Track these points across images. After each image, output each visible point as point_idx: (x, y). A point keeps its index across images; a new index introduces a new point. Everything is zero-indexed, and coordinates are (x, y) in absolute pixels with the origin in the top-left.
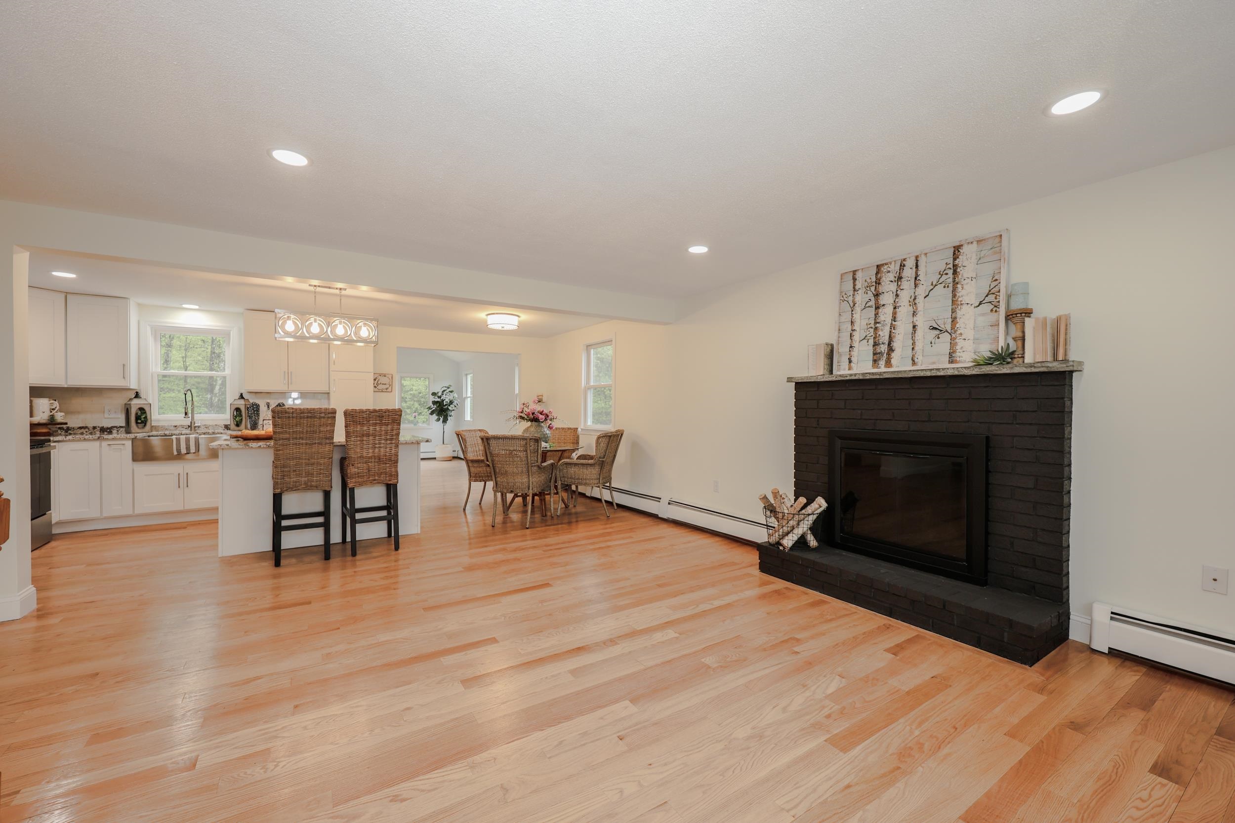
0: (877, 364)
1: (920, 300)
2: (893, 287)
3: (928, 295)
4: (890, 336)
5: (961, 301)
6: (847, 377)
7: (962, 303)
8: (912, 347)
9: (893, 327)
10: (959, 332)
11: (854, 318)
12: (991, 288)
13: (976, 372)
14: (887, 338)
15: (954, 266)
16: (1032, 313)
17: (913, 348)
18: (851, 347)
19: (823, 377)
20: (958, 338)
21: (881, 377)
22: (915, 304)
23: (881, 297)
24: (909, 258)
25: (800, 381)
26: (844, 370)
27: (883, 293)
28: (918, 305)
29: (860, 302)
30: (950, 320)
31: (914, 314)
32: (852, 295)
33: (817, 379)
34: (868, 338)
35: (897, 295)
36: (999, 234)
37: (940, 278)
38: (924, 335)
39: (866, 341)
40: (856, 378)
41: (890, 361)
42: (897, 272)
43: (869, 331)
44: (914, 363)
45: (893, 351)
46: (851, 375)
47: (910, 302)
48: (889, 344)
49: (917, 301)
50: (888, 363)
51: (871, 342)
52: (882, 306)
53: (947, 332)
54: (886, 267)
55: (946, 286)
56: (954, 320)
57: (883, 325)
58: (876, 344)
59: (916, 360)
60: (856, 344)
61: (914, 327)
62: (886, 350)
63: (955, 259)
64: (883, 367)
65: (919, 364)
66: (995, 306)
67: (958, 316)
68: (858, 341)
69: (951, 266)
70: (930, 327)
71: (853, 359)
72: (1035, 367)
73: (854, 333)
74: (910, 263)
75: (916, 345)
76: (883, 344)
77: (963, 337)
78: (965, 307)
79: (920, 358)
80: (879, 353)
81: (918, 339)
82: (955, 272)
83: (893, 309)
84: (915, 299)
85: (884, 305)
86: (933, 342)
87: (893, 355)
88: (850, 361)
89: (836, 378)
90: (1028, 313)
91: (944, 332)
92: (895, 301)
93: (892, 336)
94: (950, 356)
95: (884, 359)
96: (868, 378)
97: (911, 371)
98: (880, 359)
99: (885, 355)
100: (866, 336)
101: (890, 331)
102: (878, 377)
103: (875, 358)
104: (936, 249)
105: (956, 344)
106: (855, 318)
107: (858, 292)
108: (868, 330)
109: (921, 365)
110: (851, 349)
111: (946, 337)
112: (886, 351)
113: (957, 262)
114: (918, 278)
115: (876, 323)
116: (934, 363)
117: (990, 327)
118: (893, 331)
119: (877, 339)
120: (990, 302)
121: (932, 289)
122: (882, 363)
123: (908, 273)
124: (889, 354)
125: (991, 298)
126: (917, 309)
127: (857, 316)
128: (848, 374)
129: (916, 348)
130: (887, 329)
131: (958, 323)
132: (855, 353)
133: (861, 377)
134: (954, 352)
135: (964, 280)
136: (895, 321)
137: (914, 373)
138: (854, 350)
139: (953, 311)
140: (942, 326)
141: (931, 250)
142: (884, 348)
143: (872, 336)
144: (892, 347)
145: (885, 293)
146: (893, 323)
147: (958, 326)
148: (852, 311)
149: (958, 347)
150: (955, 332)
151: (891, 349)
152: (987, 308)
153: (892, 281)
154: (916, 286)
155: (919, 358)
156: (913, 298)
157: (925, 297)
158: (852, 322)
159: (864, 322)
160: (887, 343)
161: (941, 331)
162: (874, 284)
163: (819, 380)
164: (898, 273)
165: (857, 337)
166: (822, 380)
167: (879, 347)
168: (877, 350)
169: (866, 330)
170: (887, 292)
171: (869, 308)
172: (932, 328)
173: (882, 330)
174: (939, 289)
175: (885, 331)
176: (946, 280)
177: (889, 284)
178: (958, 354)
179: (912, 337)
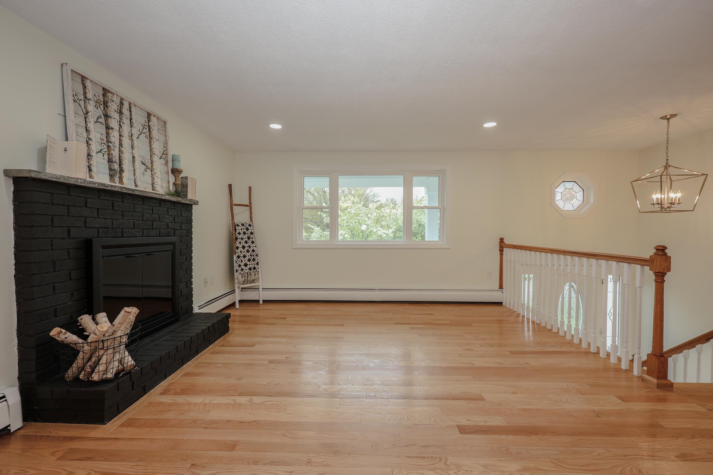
0: (112, 179)
1: (135, 138)
2: (117, 116)
3: (138, 138)
5: (154, 151)
7: (154, 153)
8: (134, 172)
9: (121, 151)
10: (155, 171)
12: (164, 150)
14: (118, 158)
15: (149, 126)
17: (134, 174)
18: (89, 155)
19: (85, 182)
20: (155, 175)
22: (132, 140)
23: (109, 120)
24: (126, 100)
27: (111, 117)
28: (134, 142)
29: (92, 113)
30: (150, 162)
31: (132, 147)
32: (83, 100)
33: (77, 182)
34: (104, 152)
35: (120, 125)
36: (165, 121)
37: (143, 129)
38: (139, 166)
39: (102, 154)
41: (122, 180)
42: (118, 105)
43: (104, 146)
44: (136, 185)
45: (124, 171)
47: (129, 136)
48: (120, 165)
49: (133, 138)
51: (106, 157)
52: (111, 128)
53: (150, 169)
54: (110, 95)
55: (147, 136)
56: (152, 162)
57: (114, 147)
58: (109, 161)
59: (137, 183)
60: (93, 154)
61: (133, 157)
62: (118, 168)
63: (149, 121)
64: (118, 183)
65: (139, 187)
66: (166, 162)
67: (154, 161)
68: (95, 152)
69: (147, 124)
71: (92, 168)
73: (90, 142)
74: (126, 105)
76: (115, 162)
77: (157, 175)
78: (155, 156)
79: (139, 182)
81: (137, 167)
82: (149, 130)
83: (119, 136)
84: (132, 136)
86: (144, 174)
87: (123, 175)
88: (90, 170)
90: (180, 172)
91: (148, 168)
92: (120, 130)
93: (121, 159)
94: (153, 186)
95: (118, 176)
98: (115, 175)
99: (118, 173)
100: (101, 150)
101: (119, 154)
103: (111, 173)
104: (139, 106)
105: (154, 179)
106: (89, 127)
108: (103, 145)
110: (89, 157)
112: (118, 170)
113: (150, 123)
114: (132, 121)
115: (108, 141)
116: (146, 188)
117: (165, 173)
118: (122, 155)
119: (111, 156)
120: (164, 159)
121: (140, 135)
122: (117, 179)
123: (125, 112)
124: (120, 173)
125: (164, 156)
126: (134, 144)
127: (91, 126)
129: (136, 174)
130: (117, 150)
131: (154, 165)
132: (94, 162)
134: (154, 183)
135: (154, 138)
136: (122, 147)
138: (92, 159)
139: (151, 156)
140: (147, 164)
141: (137, 104)
142: (116, 167)
143: (106, 152)
144: (122, 168)
147: (154, 167)
148: (85, 118)
149: (155, 181)
150: (153, 170)
151: (121, 171)
152: (163, 161)
153: (116, 111)
154: (131, 126)
155: (139, 184)
156: (130, 134)
159: (99, 136)
160: (118, 163)
161: (147, 167)
162: (102, 103)
164: (119, 107)
165: (95, 147)
167: (113, 164)
168: (112, 166)
169: (100, 144)
170: (113, 118)
171: (100, 124)
172: (142, 162)
173: (114, 151)
174: (143, 135)
175: (116, 152)
176: (146, 132)
177: (114, 112)
178: (155, 185)
179: (133, 165)
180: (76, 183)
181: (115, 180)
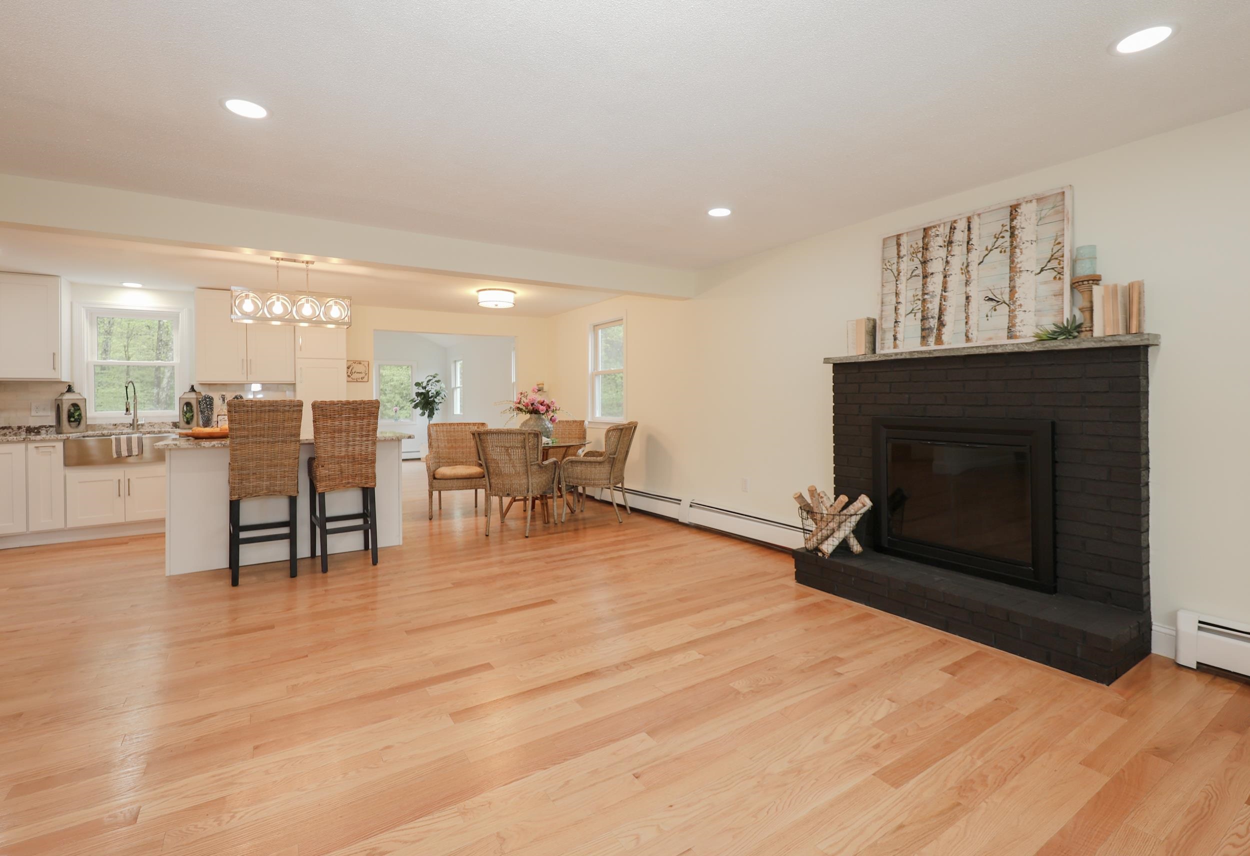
0: (925, 342)
1: (973, 267)
2: (943, 253)
3: (982, 262)
4: (940, 309)
5: (1020, 268)
6: (892, 356)
7: (1021, 270)
8: (966, 320)
9: (943, 298)
10: (1018, 303)
11: (899, 289)
12: (1054, 252)
13: (1039, 348)
14: (937, 311)
15: (1011, 228)
16: (1100, 280)
17: (967, 323)
18: (896, 322)
19: (865, 357)
20: (1018, 310)
21: (931, 356)
22: (968, 272)
23: (929, 264)
24: (961, 219)
25: (838, 362)
26: (889, 348)
27: (931, 260)
28: (972, 273)
29: (905, 270)
30: (1008, 290)
31: (967, 283)
32: (895, 262)
33: (858, 359)
34: (916, 311)
35: (947, 262)
36: (1060, 191)
37: (995, 242)
38: (978, 306)
39: (914, 314)
40: (903, 357)
41: (941, 338)
42: (947, 236)
43: (916, 304)
44: (968, 339)
45: (944, 326)
46: (896, 354)
47: (962, 269)
48: (940, 318)
49: (970, 269)
50: (939, 340)
51: (919, 316)
52: (931, 274)
53: (1005, 303)
54: (934, 230)
55: (1003, 250)
56: (1012, 290)
57: (933, 297)
58: (924, 319)
59: (970, 335)
60: (901, 319)
61: (967, 298)
62: (936, 324)
63: (1012, 220)
64: (932, 344)
65: (974, 340)
66: (1059, 273)
67: (1017, 285)
68: (904, 315)
69: (1008, 228)
70: (986, 297)
71: (898, 336)
72: (1105, 341)
73: (899, 306)
74: (962, 225)
75: (970, 319)
76: (932, 317)
77: (1023, 308)
78: (1024, 274)
80: (928, 329)
81: (972, 311)
82: (1012, 235)
83: (943, 278)
84: (968, 266)
85: (932, 274)
86: (989, 315)
87: (944, 330)
88: (895, 339)
89: (880, 357)
90: (1096, 280)
91: (1002, 303)
92: (945, 269)
93: (942, 309)
94: (1009, 331)
95: (934, 335)
96: (916, 357)
97: (964, 348)
98: (929, 335)
99: (935, 331)
100: (913, 310)
101: (940, 304)
102: (927, 356)
103: (924, 334)
104: (990, 209)
105: (1015, 317)
107: (903, 259)
108: (916, 302)
109: (976, 341)
110: (896, 324)
111: (1003, 309)
112: (936, 326)
113: (1014, 223)
114: (971, 243)
115: (924, 294)
116: (990, 339)
117: (1053, 297)
118: (944, 303)
119: (925, 313)
120: (1053, 269)
121: (987, 255)
122: (932, 340)
123: (960, 236)
124: (939, 330)
125: (1054, 264)
126: (970, 278)
127: (902, 287)
128: (894, 353)
129: (970, 322)
130: (937, 301)
131: (1016, 292)
132: (901, 328)
133: (908, 357)
134: (1014, 325)
135: (1023, 243)
136: (945, 292)
137: (969, 350)
138: (899, 325)
139: (1012, 279)
140: (999, 297)
141: (985, 209)
142: (933, 323)
143: (920, 309)
144: (942, 321)
145: (934, 260)
146: (944, 294)
147: (1016, 296)
148: (897, 281)
149: (1018, 320)
150: (1014, 302)
151: (941, 324)
152: (1048, 275)
153: (941, 247)
154: (968, 251)
155: (974, 334)
156: (965, 265)
157: (979, 264)
158: (896, 293)
159: (910, 294)
160: (937, 317)
161: (998, 302)
162: (921, 249)
163: (860, 361)
164: (948, 237)
165: (902, 310)
166: (864, 360)
167: (928, 322)
168: (926, 324)
169: (912, 303)
170: (936, 259)
171: (916, 277)
172: (987, 298)
173: (931, 302)
174: (995, 254)
175: (934, 303)
176: (1002, 243)
177: (938, 249)
178: (1017, 328)
179: (965, 309)
180: (857, 361)
181: (928, 341)
